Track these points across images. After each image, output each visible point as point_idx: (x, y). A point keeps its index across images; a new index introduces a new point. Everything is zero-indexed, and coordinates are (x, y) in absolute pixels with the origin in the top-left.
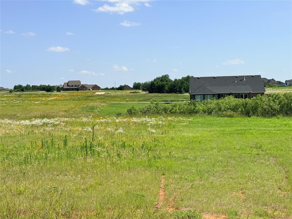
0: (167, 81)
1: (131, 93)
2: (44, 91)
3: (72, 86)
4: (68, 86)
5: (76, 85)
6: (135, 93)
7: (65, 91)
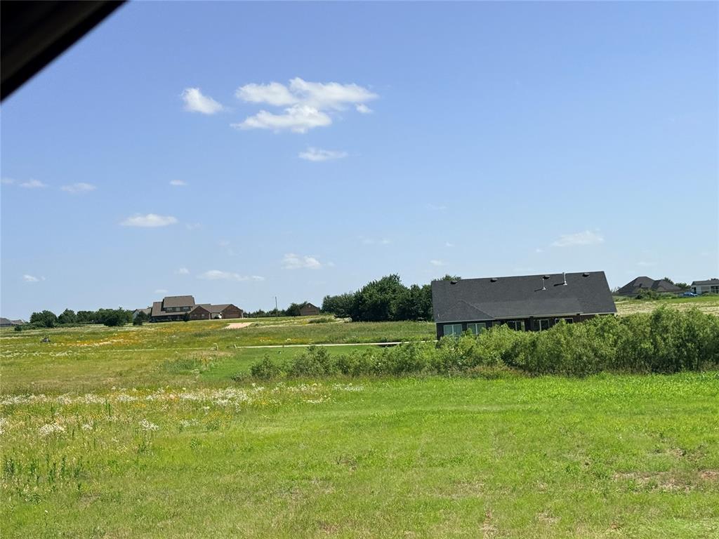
0: (394, 291)
1: (311, 322)
2: (102, 326)
3: (174, 309)
4: (163, 309)
5: (181, 308)
6: (323, 322)
7: (157, 322)
